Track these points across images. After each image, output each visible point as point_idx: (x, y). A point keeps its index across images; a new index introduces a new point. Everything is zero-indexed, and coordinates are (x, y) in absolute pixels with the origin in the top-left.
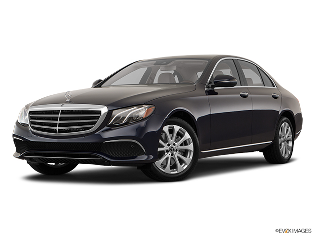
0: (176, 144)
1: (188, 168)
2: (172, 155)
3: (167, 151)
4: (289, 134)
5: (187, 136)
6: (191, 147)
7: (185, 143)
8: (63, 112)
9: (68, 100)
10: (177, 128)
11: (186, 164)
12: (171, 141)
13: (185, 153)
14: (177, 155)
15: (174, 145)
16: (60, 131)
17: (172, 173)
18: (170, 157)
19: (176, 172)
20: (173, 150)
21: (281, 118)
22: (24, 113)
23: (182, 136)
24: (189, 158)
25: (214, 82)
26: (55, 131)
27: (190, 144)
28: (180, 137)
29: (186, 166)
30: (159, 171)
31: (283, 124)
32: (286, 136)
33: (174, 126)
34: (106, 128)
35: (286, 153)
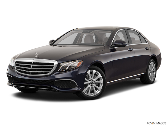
0: (94, 80)
1: (100, 93)
2: (92, 86)
3: (89, 84)
4: (154, 68)
5: (100, 75)
6: (101, 81)
7: (99, 79)
8: (34, 63)
9: (36, 56)
10: (94, 71)
11: (99, 90)
12: (91, 79)
13: (98, 84)
14: (94, 85)
15: (93, 80)
16: (32, 73)
17: (92, 95)
18: (90, 87)
19: (94, 95)
20: (92, 83)
21: (150, 60)
22: (12, 61)
23: (97, 76)
24: (101, 87)
25: (115, 44)
26: (29, 73)
27: (101, 79)
28: (96, 76)
29: (99, 92)
30: (85, 95)
31: (151, 63)
32: (153, 69)
33: (93, 70)
34: (57, 73)
35: (152, 78)
